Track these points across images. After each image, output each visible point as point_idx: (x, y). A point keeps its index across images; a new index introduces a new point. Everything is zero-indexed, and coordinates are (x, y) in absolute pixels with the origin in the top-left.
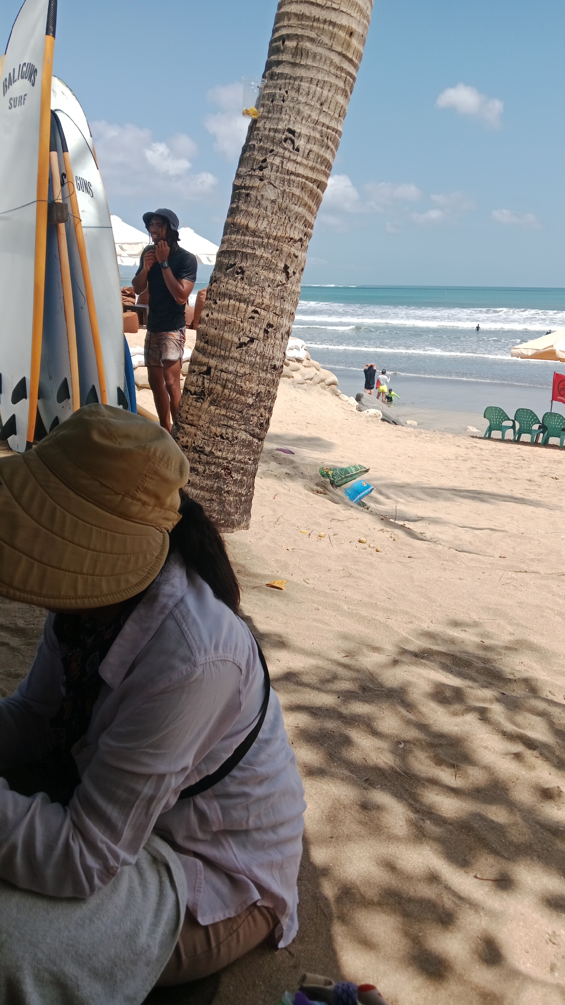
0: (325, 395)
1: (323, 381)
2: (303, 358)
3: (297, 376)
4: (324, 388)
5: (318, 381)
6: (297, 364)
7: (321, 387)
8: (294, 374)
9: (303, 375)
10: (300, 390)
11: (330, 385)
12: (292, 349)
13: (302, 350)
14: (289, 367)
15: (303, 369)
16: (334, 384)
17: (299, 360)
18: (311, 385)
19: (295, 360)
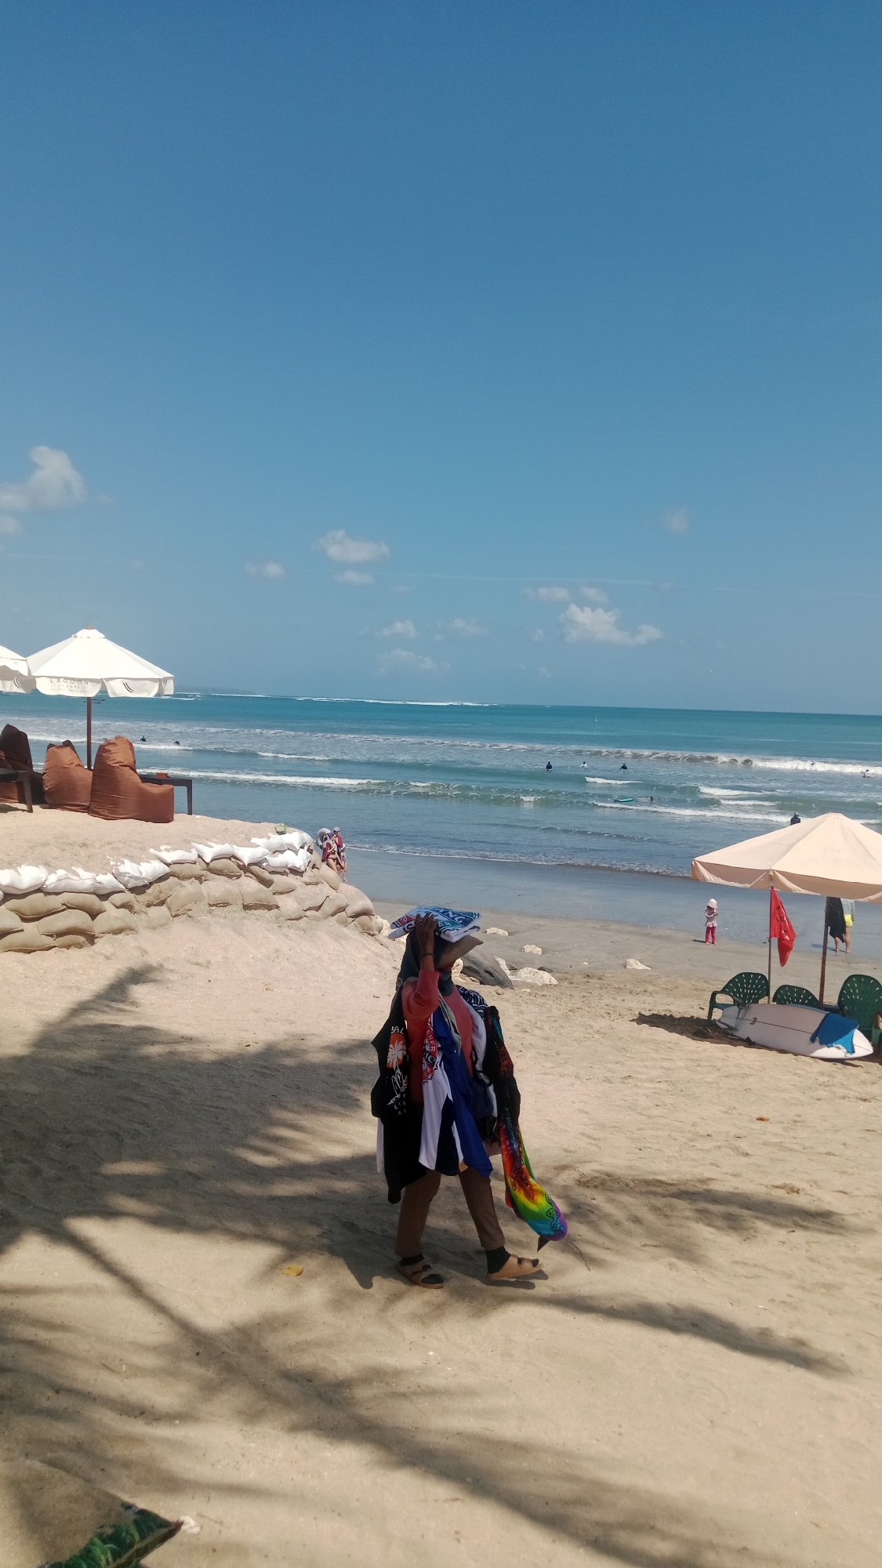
0: (346, 938)
1: (342, 909)
2: (303, 869)
3: (288, 904)
4: (344, 923)
5: (331, 911)
6: (291, 880)
7: (338, 921)
8: (280, 900)
9: (299, 901)
10: (292, 933)
11: (357, 915)
12: (282, 852)
13: (303, 853)
14: (271, 888)
15: (302, 891)
16: (366, 913)
17: (295, 871)
18: (318, 919)
19: (288, 871)
